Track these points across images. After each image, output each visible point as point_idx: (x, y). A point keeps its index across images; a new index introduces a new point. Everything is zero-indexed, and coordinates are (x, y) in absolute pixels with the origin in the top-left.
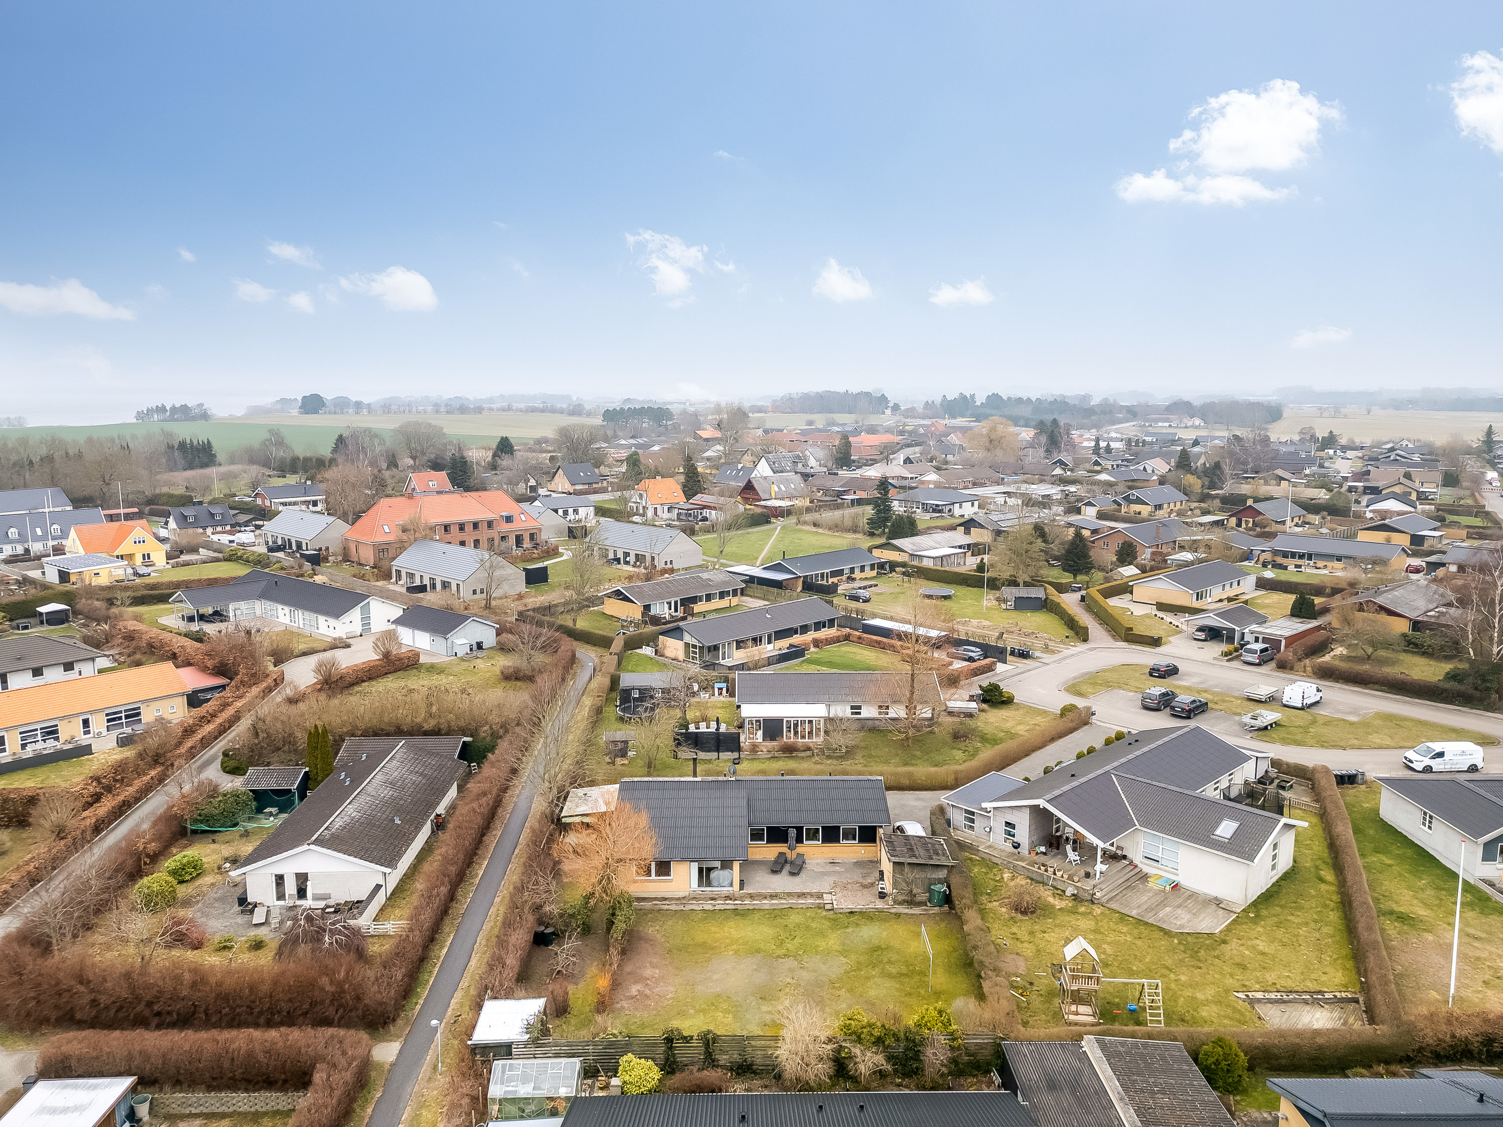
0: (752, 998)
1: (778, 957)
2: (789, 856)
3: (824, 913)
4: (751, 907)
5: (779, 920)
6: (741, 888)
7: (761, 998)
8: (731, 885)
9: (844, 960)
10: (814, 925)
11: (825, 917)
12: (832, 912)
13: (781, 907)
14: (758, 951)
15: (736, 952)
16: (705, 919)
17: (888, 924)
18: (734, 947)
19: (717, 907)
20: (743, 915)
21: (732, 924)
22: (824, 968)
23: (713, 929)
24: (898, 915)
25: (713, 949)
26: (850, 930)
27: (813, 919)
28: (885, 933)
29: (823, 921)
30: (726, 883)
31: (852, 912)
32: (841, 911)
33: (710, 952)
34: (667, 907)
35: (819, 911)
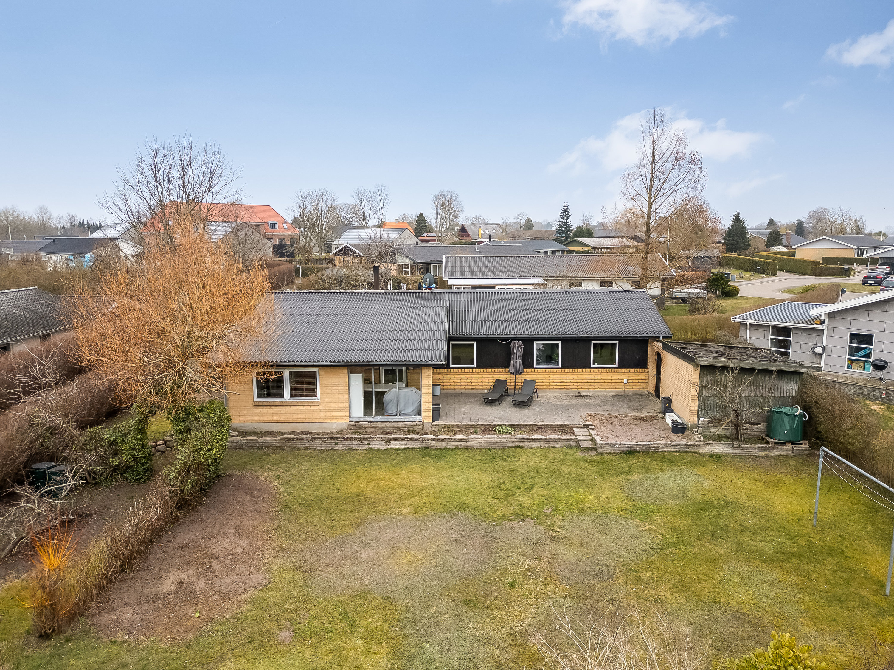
0: (443, 602)
1: (503, 517)
2: (511, 385)
3: (579, 454)
4: (451, 445)
5: (501, 463)
6: (435, 416)
7: (466, 603)
8: (418, 413)
9: (645, 526)
10: (565, 469)
11: (583, 460)
12: (594, 453)
13: (501, 445)
14: (462, 507)
15: (417, 509)
16: (370, 460)
17: (705, 470)
18: (415, 500)
19: (393, 445)
20: (436, 456)
21: (416, 467)
22: (603, 539)
23: (379, 474)
24: (718, 458)
25: (372, 503)
26: (636, 477)
27: (562, 462)
28: (707, 483)
29: (580, 464)
30: (409, 410)
31: (630, 452)
32: (611, 449)
33: (366, 509)
34: (306, 444)
35: (571, 452)
